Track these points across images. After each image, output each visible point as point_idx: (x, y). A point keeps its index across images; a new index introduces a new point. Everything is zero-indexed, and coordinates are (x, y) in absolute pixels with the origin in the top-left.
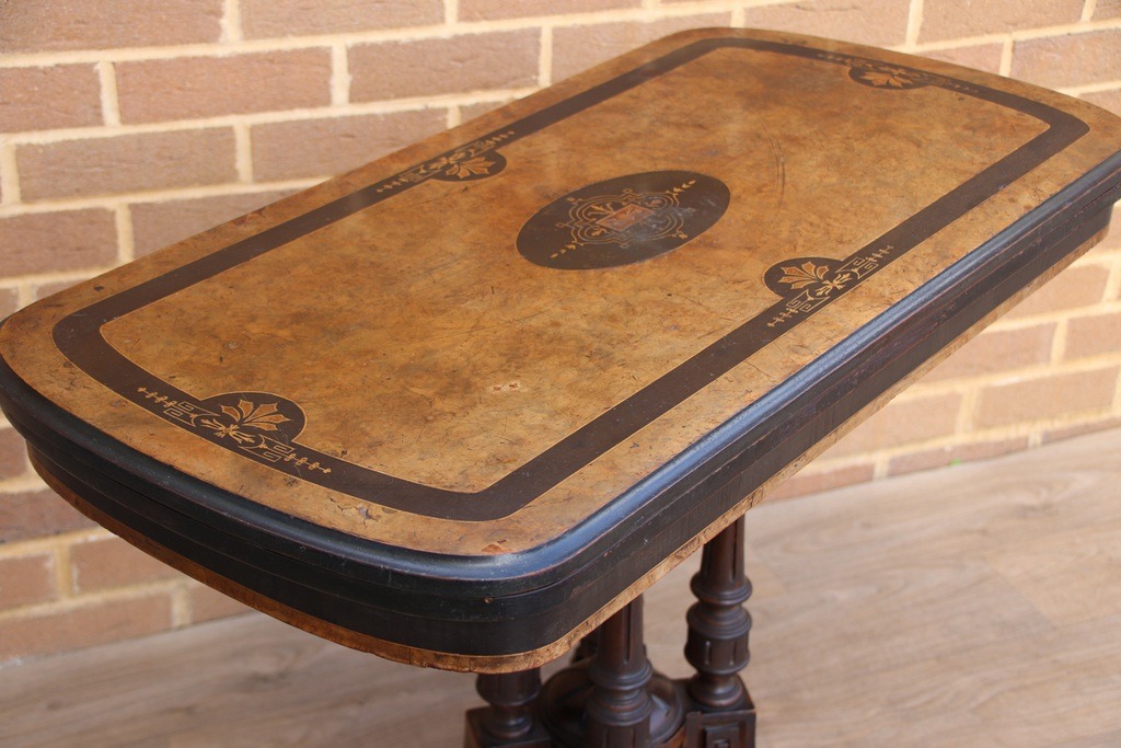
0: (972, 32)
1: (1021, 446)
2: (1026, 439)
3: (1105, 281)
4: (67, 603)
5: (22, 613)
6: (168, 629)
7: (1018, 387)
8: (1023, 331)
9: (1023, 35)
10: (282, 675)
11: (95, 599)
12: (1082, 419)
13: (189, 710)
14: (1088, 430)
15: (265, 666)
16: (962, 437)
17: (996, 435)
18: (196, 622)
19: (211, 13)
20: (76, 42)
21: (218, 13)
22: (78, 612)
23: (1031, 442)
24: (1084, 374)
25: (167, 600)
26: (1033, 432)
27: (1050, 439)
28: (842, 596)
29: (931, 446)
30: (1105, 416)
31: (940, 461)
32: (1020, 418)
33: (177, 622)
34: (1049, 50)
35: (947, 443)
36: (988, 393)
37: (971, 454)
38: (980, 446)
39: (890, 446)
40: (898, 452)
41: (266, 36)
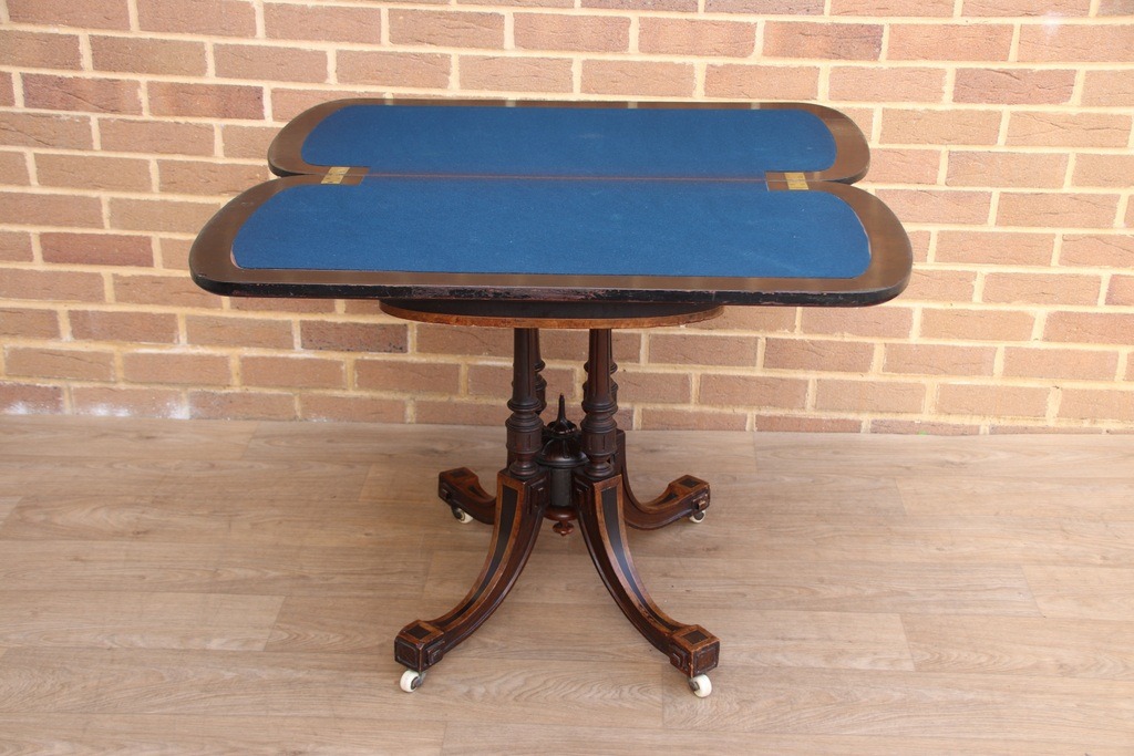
0: (918, 141)
1: (975, 431)
2: (978, 428)
3: (1032, 325)
4: (352, 393)
5: (329, 392)
6: (403, 423)
7: (969, 389)
8: (971, 349)
9: (955, 148)
10: (446, 452)
11: (366, 394)
12: (1021, 423)
13: (390, 456)
14: (1025, 430)
15: (440, 447)
16: (927, 416)
17: (954, 420)
18: (418, 422)
19: (444, 72)
20: (376, 81)
21: (448, 74)
22: (356, 398)
23: (982, 432)
24: (1020, 389)
25: (403, 405)
26: (985, 424)
27: (994, 431)
28: (787, 479)
29: (903, 417)
30: (1040, 424)
31: (911, 429)
32: (972, 412)
33: (409, 420)
34: (975, 161)
35: (916, 418)
36: (944, 388)
37: (933, 429)
38: (941, 425)
39: (873, 411)
40: (879, 417)
41: (473, 88)
